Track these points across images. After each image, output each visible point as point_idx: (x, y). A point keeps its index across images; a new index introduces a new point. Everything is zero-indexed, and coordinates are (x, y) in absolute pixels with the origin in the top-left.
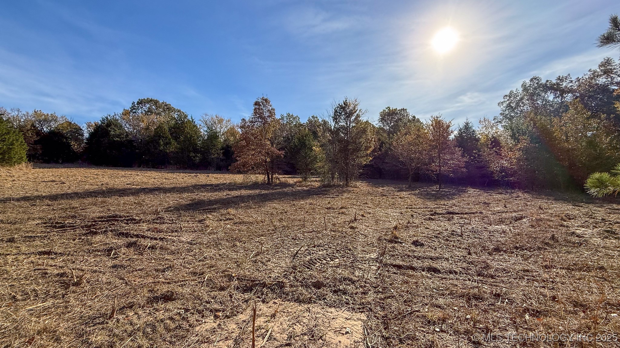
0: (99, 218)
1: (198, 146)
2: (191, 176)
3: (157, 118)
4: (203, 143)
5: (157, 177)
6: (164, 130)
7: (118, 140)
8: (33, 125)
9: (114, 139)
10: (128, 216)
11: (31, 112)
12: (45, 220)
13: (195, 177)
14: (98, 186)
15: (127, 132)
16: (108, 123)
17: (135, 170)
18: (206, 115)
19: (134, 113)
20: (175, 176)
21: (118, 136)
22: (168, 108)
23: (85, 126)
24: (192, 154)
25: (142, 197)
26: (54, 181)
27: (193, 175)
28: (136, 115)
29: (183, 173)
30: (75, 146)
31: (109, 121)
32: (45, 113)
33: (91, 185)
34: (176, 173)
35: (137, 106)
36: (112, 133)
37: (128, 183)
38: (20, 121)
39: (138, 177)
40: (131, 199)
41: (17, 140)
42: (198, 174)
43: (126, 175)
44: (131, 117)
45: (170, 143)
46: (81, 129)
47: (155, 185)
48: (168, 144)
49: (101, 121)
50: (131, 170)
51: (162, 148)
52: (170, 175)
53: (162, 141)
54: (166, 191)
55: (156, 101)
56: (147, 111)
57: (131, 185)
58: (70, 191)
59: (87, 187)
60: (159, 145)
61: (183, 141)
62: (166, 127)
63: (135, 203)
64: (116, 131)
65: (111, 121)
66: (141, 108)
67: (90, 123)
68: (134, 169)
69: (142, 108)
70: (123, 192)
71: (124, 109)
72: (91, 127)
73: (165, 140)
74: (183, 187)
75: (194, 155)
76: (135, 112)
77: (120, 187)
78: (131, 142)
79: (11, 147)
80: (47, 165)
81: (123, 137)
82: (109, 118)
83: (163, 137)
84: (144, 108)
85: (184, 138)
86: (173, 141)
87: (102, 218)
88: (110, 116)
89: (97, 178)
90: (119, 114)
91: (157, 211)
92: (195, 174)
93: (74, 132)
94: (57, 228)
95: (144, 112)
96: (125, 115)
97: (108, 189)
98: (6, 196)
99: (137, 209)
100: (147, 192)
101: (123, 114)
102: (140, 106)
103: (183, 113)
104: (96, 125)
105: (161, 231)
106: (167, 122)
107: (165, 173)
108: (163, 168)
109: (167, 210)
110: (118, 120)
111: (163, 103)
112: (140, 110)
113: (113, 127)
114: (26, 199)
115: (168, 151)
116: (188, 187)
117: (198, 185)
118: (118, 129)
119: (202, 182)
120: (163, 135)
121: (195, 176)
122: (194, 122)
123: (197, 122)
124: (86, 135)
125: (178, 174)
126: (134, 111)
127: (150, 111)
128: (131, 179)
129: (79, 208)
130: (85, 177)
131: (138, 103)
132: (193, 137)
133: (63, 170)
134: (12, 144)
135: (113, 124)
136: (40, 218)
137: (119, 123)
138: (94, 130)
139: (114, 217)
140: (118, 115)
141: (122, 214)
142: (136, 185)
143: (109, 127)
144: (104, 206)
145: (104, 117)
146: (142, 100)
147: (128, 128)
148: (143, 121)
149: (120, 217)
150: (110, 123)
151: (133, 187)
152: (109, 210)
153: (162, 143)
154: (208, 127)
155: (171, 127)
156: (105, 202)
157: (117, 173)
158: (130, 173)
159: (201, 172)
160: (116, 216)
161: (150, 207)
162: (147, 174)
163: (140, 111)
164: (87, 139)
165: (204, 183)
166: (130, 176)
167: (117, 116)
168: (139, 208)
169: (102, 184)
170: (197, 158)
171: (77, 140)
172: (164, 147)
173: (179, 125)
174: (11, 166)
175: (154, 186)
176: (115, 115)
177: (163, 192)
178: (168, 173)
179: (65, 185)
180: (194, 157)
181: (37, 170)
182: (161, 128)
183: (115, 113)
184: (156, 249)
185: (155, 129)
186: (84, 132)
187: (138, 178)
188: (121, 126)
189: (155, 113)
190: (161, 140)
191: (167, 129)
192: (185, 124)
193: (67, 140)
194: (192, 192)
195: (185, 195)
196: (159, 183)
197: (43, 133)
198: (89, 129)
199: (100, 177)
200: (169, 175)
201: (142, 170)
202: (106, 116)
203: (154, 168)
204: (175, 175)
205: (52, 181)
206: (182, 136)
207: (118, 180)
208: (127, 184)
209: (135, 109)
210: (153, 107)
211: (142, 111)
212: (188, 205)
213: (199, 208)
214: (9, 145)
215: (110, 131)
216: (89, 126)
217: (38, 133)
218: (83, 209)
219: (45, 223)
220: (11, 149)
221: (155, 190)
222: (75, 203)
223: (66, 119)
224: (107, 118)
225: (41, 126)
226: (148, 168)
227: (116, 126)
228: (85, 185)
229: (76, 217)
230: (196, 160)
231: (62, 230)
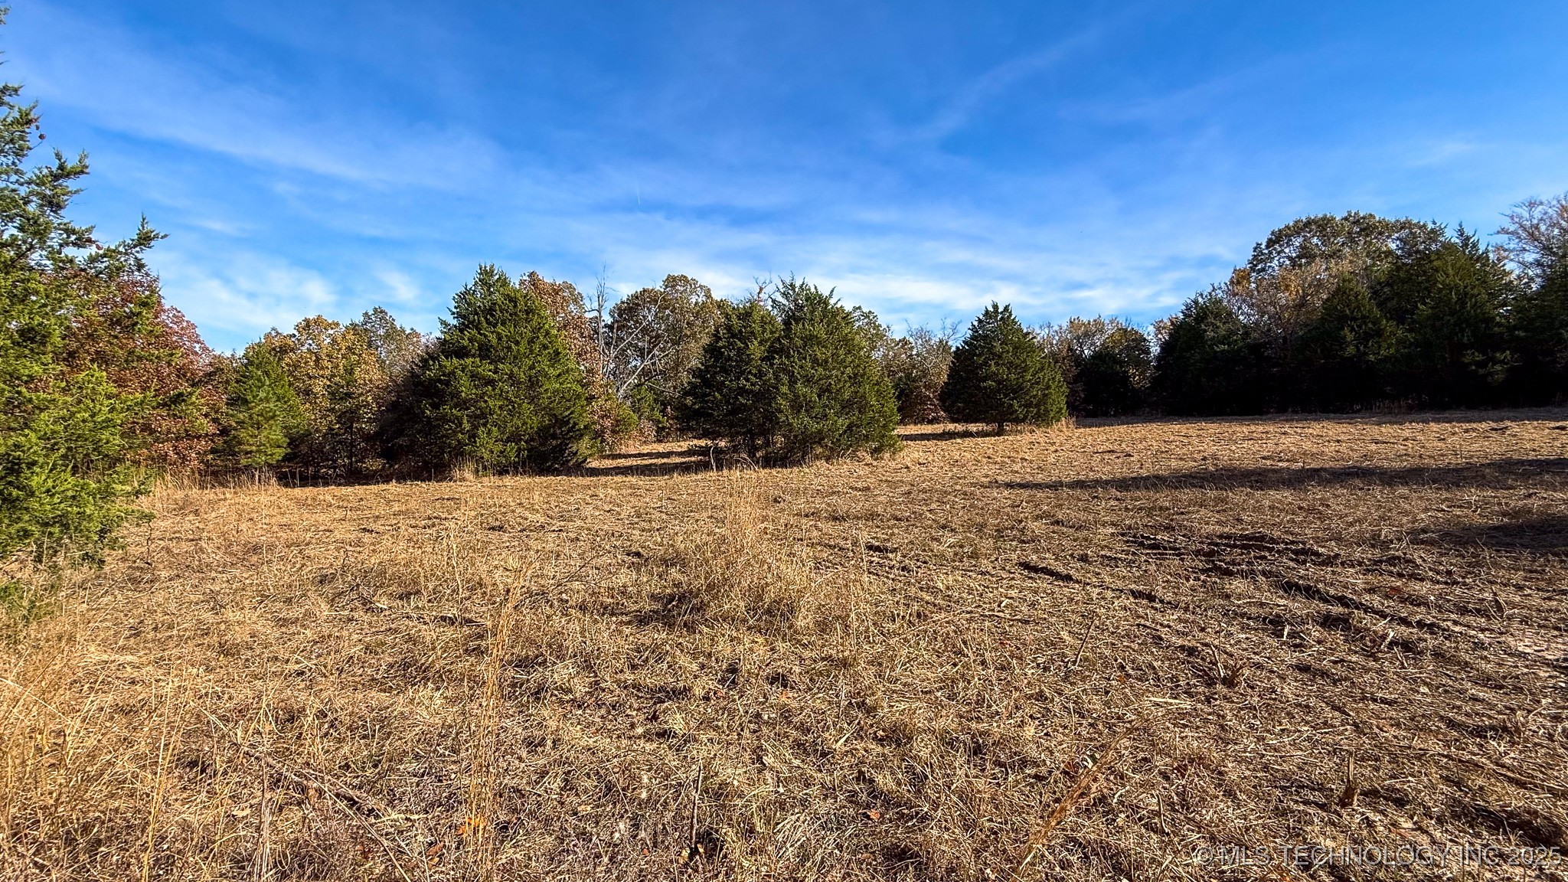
0: (1221, 537)
1: (1499, 325)
2: (1474, 430)
3: (1327, 269)
4: (1518, 310)
5: (1342, 437)
6: (1356, 297)
7: (1224, 350)
8: (1070, 349)
9: (1215, 348)
10: (1292, 543)
11: (1065, 324)
12: (1122, 528)
13: (1494, 434)
14: (1195, 461)
15: (1245, 326)
16: (1198, 314)
17: (1274, 421)
18: (1532, 205)
19: (1259, 271)
20: (1407, 433)
21: (1224, 340)
22: (1365, 227)
23: (1151, 329)
24: (1472, 356)
25: (1316, 493)
26: (1113, 451)
27: (1484, 425)
28: (1266, 277)
29: (1437, 421)
30: (1137, 378)
31: (1201, 308)
32: (1085, 321)
33: (1181, 459)
34: (1411, 422)
35: (1266, 251)
36: (1210, 334)
37: (1265, 454)
38: (1052, 344)
39: (1289, 440)
40: (1286, 496)
41: (1053, 379)
42: (1508, 423)
43: (1255, 435)
44: (1253, 285)
45: (1379, 333)
46: (1145, 339)
47: (1343, 459)
48: (1372, 337)
49: (1183, 312)
50: (1261, 420)
51: (1351, 350)
52: (1387, 429)
53: (1351, 331)
54: (1390, 478)
55: (1324, 218)
56: (1297, 257)
57: (1274, 460)
58: (1144, 473)
59: (1174, 464)
60: (1342, 343)
61: (1429, 318)
62: (1363, 288)
63: (1300, 508)
64: (1217, 327)
65: (1207, 306)
66: (1279, 253)
67: (1162, 321)
68: (1270, 419)
69: (1282, 251)
70: (1259, 478)
71: (1235, 270)
72: (1163, 332)
73: (1359, 327)
74: (1452, 467)
75: (1479, 357)
76: (1263, 270)
77: (1249, 464)
78: (1256, 348)
79: (1046, 392)
80: (1094, 420)
81: (1236, 341)
82: (1200, 300)
83: (1354, 319)
84: (1287, 250)
85: (1432, 308)
86: (1388, 326)
87: (1228, 537)
88: (1202, 295)
89: (1189, 443)
90: (1223, 285)
91: (1379, 536)
92: (1494, 425)
93: (1132, 348)
94: (1147, 548)
95: (1288, 262)
96: (1239, 283)
97: (1222, 469)
98: (1054, 479)
99: (1313, 526)
100: (1329, 481)
101: (1232, 282)
102: (1275, 249)
103: (1420, 228)
104: (1172, 323)
105: (1418, 602)
106: (1366, 269)
107: (1366, 424)
108: (1358, 411)
109: (1416, 537)
110: (1221, 301)
111: (1346, 219)
112: (1277, 258)
113: (1211, 320)
114: (1080, 484)
115: (1372, 358)
116: (1470, 467)
117: (1521, 462)
118: (1224, 323)
119: (1534, 450)
120: (1352, 313)
121: (1493, 429)
122: (1475, 245)
123: (1485, 242)
124: (1155, 350)
125: (1421, 426)
126: (1259, 267)
127: (1306, 253)
128: (1271, 445)
129: (1172, 511)
130: (1165, 441)
131: (1270, 243)
132: (1473, 296)
133: (1123, 428)
134: (1048, 387)
135: (1212, 313)
136: (1113, 524)
137: (1225, 308)
138: (1170, 334)
139: (1256, 539)
140: (1220, 288)
141: (1276, 534)
142: (1288, 461)
143: (1202, 321)
144: (1224, 511)
145: (1189, 301)
146: (1280, 231)
147: (1245, 315)
148: (1287, 287)
149: (1273, 541)
150: (1205, 313)
151: (1281, 464)
152: (1239, 520)
153: (1350, 336)
154: (1545, 248)
155: (1380, 283)
156: (1224, 501)
157: (1230, 431)
158: (1261, 429)
159: (1518, 415)
160: (1263, 538)
161: (1351, 524)
162: (1311, 431)
163: (1277, 263)
164: (1158, 358)
165: (1546, 453)
166: (1264, 436)
167: (1218, 291)
168: (1318, 523)
169: (1204, 459)
170: (1498, 367)
171: (1139, 363)
172: (1357, 346)
173: (1407, 271)
174: (1048, 425)
175: (1341, 462)
176: (1214, 289)
177: (1381, 481)
178: (1379, 424)
179: (1132, 459)
180: (1481, 364)
181: (1082, 430)
182: (1345, 292)
183: (1213, 285)
184: (1421, 653)
185: (1325, 302)
186: (1151, 344)
187: (1286, 441)
188: (1230, 314)
189: (1322, 255)
190: (1346, 330)
191: (1368, 294)
192: (1431, 262)
193: (1121, 367)
194: (1497, 484)
195: (1473, 495)
196: (1355, 455)
197: (1084, 360)
198: (1159, 336)
199: (1195, 441)
200: (1383, 430)
201: (1292, 420)
202: (1193, 298)
203: (1328, 412)
204: (1407, 430)
205: (1109, 452)
206: (1425, 304)
207: (1238, 448)
208: (1263, 458)
209: (1261, 261)
210: (1315, 240)
211: (1281, 260)
212: (1496, 528)
213: (1556, 546)
214: (1044, 389)
215: (1206, 331)
216: (1159, 329)
217: (1078, 360)
218: (1182, 513)
219: (1123, 535)
220: (1047, 395)
221: (1349, 474)
222: (1164, 498)
223: (1118, 323)
224: (1196, 302)
225: (1081, 347)
226: (1310, 412)
227: (1217, 315)
228: (1169, 459)
229: (1173, 529)
230: (1491, 374)
231: (1155, 554)
